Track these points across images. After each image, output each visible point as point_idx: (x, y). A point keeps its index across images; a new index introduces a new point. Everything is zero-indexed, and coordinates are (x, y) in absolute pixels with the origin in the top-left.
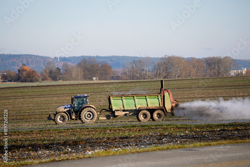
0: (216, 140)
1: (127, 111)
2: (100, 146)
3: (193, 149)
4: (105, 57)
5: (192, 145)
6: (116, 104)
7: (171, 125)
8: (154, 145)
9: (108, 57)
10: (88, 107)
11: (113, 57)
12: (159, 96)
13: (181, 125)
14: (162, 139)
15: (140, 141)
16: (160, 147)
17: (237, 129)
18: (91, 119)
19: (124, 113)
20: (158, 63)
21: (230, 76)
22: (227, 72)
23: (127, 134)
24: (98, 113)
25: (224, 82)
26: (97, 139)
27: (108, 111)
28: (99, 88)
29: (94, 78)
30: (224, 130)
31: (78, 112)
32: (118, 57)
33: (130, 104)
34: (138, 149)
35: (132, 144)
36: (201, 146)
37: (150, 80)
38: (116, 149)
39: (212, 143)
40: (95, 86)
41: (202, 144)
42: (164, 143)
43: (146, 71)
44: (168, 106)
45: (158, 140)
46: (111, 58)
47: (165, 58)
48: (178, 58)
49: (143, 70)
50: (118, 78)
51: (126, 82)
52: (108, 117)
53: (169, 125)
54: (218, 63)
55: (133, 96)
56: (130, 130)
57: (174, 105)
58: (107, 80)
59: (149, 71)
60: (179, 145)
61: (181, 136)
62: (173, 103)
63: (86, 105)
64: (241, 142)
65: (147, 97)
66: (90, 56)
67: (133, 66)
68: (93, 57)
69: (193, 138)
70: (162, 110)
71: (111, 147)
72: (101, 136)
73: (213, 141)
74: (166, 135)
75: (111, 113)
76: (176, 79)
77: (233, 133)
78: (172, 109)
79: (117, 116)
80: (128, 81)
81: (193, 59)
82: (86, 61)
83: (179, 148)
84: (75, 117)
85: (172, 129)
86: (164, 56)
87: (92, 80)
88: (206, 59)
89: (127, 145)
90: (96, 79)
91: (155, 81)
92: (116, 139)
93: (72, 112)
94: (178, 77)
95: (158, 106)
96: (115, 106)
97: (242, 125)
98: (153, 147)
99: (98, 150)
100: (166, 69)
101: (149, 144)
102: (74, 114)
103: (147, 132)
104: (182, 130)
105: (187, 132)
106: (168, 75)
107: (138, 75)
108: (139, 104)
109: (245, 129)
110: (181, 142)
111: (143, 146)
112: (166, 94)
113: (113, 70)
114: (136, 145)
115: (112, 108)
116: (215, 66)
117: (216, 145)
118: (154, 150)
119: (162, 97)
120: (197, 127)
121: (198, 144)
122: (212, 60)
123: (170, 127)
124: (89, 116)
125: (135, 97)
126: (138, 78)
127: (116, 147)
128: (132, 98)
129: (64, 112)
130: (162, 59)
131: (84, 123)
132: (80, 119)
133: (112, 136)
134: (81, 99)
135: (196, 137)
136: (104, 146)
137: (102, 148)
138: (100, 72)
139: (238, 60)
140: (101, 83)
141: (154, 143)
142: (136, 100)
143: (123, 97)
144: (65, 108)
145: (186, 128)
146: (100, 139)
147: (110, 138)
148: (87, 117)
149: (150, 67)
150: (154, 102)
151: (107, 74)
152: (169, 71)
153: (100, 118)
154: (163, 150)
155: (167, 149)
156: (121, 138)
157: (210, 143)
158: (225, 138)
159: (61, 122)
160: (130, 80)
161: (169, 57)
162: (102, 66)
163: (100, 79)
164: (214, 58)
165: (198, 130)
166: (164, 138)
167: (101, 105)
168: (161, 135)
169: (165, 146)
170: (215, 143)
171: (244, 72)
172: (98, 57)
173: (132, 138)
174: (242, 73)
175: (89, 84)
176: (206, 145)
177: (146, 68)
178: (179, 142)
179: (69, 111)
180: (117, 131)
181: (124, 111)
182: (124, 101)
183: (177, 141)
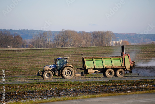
0: (99, 93)
1: (96, 69)
2: (12, 98)
3: (83, 100)
4: (17, 31)
5: (82, 97)
6: (89, 64)
7: (67, 82)
8: (54, 97)
9: (20, 31)
10: (68, 66)
11: (24, 30)
12: (121, 58)
13: (74, 82)
14: (59, 93)
15: (43, 95)
16: (58, 98)
17: (115, 85)
18: (70, 76)
19: (94, 71)
20: (58, 35)
21: (111, 46)
22: (108, 42)
23: (33, 89)
24: (75, 71)
25: (106, 49)
26: (10, 93)
27: (82, 69)
28: (12, 54)
29: (9, 47)
30: (105, 86)
31: (60, 70)
32: (27, 31)
33: (99, 64)
34: (41, 101)
35: (37, 97)
36: (88, 98)
37: (51, 48)
38: (25, 101)
39: (97, 96)
40: (10, 53)
41: (89, 96)
42: (61, 96)
43: (48, 41)
44: (128, 66)
45: (57, 93)
46: (21, 31)
47: (63, 32)
48: (72, 32)
49: (46, 41)
50: (27, 46)
51: (33, 50)
52: (82, 74)
53: (65, 82)
54: (102, 35)
55: (101, 58)
56: (36, 86)
57: (132, 65)
58: (18, 48)
59: (51, 41)
60: (72, 97)
61: (74, 90)
62: (131, 64)
63: (66, 65)
64: (118, 95)
65: (112, 59)
66: (5, 30)
67: (38, 38)
68: (8, 31)
69: (83, 92)
70: (123, 69)
71: (21, 99)
72: (13, 90)
73: (97, 94)
74: (63, 90)
75: (85, 71)
76: (71, 47)
77: (112, 88)
78: (131, 68)
79: (89, 73)
80: (34, 49)
81: (83, 32)
82: (2, 34)
83: (72, 99)
84: (58, 74)
85: (68, 85)
86: (62, 30)
87: (7, 47)
88: (93, 32)
89: (33, 98)
90: (10, 47)
91: (55, 49)
92: (24, 93)
93: (56, 70)
94: (73, 46)
95: (120, 65)
96: (87, 65)
97: (119, 82)
98: (53, 99)
99: (11, 102)
100: (64, 40)
101: (50, 97)
102: (57, 71)
103: (48, 87)
104: (75, 86)
105: (78, 87)
106: (65, 44)
107: (42, 44)
108: (105, 64)
109: (121, 85)
110: (74, 95)
111: (45, 98)
112: (126, 57)
113: (23, 40)
114: (40, 97)
115: (85, 67)
116: (99, 38)
117: (99, 97)
118: (54, 101)
119: (123, 59)
120: (86, 83)
121: (86, 96)
122: (97, 33)
123: (66, 83)
124: (68, 73)
125: (103, 59)
126: (42, 47)
127: (24, 99)
128: (101, 59)
129: (50, 70)
130: (60, 32)
131: (64, 78)
132: (62, 75)
133: (21, 91)
134: (62, 60)
135: (85, 91)
136: (15, 98)
137: (14, 100)
138: (13, 42)
139: (117, 34)
140: (14, 50)
141: (54, 96)
142: (104, 61)
143: (94, 59)
144: (50, 67)
145: (78, 85)
146: (13, 93)
147: (20, 92)
148: (67, 74)
149: (51, 38)
150: (117, 63)
151: (18, 43)
152: (66, 41)
153: (76, 75)
154: (60, 101)
155: (63, 100)
156: (29, 92)
157: (95, 95)
158: (106, 92)
159: (48, 77)
160: (36, 48)
161: (66, 31)
162: (15, 37)
163: (13, 47)
164: (99, 32)
165: (86, 85)
166: (61, 92)
167: (14, 67)
168: (59, 90)
169: (62, 98)
170: (98, 95)
171: (120, 43)
172: (11, 30)
173: (37, 92)
174: (119, 43)
175: (5, 51)
176: (92, 97)
177: (48, 39)
178: (72, 95)
179: (53, 69)
180: (26, 87)
181: (94, 69)
182: (95, 62)
183: (71, 94)
